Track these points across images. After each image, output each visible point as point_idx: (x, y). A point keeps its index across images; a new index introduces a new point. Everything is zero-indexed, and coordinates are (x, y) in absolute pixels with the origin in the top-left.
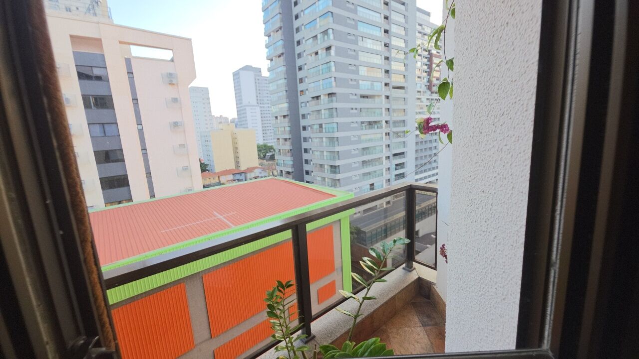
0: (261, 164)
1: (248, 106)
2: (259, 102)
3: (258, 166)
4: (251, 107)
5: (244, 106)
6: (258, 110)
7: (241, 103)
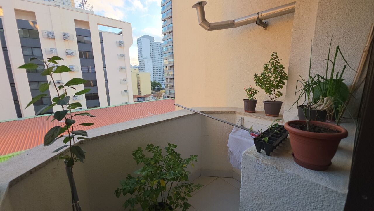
0: (152, 93)
1: (145, 59)
2: (152, 57)
3: (151, 94)
4: (147, 60)
5: (143, 59)
6: (151, 61)
7: (142, 57)
